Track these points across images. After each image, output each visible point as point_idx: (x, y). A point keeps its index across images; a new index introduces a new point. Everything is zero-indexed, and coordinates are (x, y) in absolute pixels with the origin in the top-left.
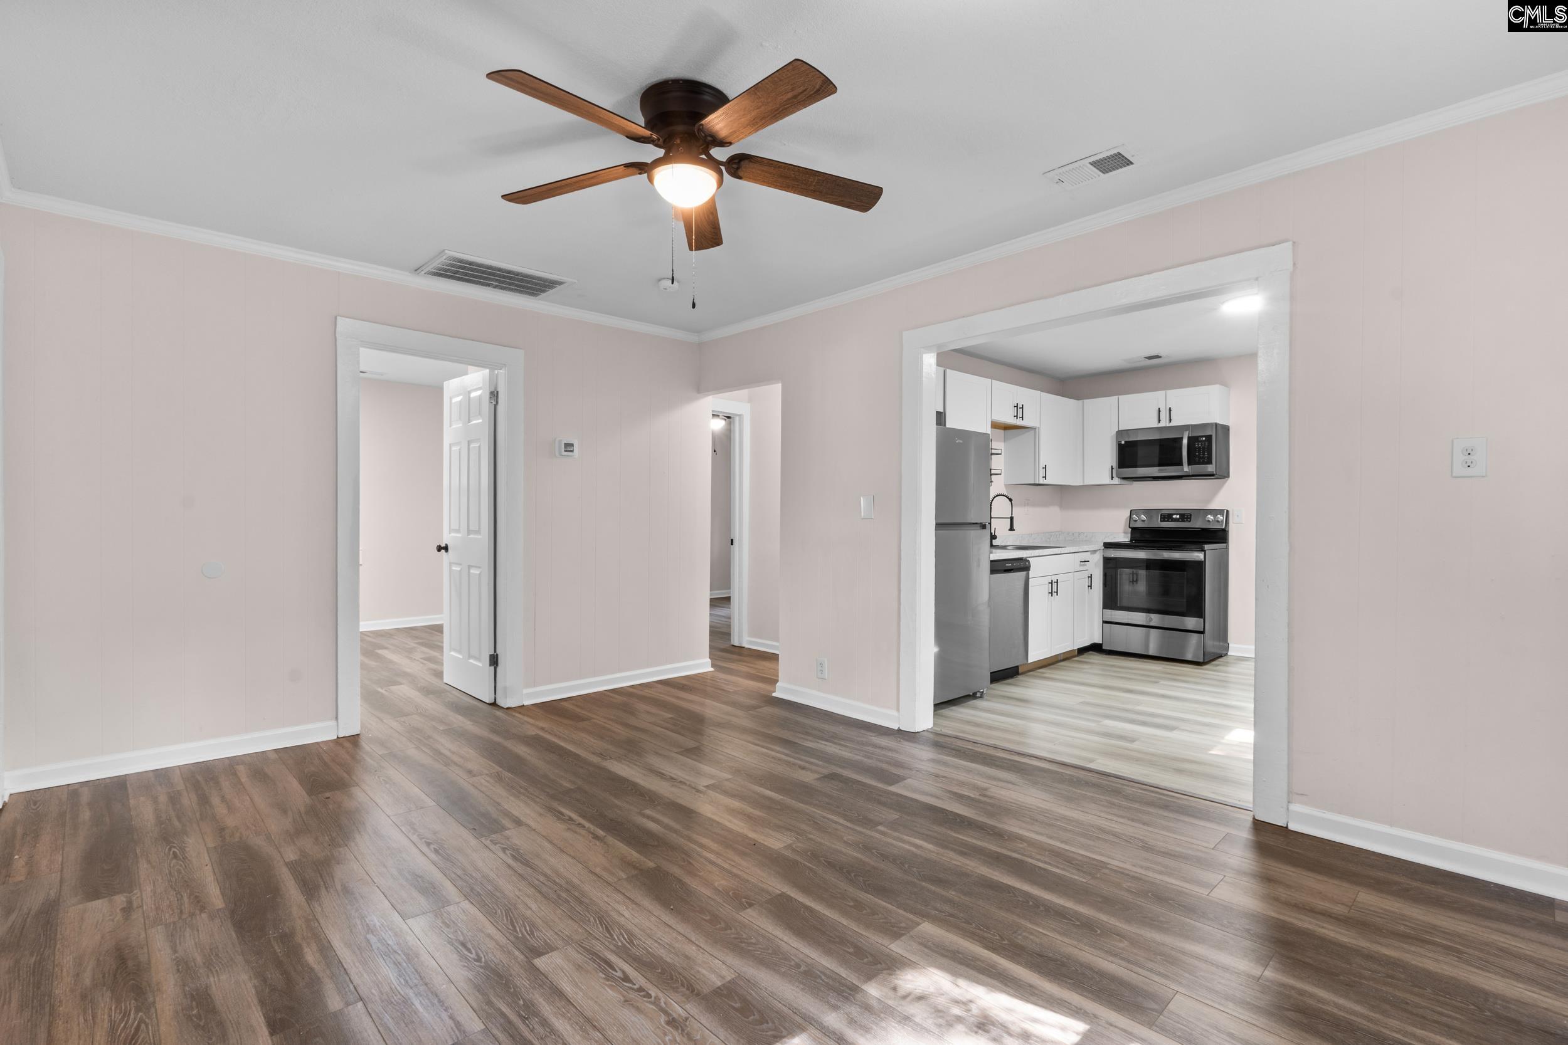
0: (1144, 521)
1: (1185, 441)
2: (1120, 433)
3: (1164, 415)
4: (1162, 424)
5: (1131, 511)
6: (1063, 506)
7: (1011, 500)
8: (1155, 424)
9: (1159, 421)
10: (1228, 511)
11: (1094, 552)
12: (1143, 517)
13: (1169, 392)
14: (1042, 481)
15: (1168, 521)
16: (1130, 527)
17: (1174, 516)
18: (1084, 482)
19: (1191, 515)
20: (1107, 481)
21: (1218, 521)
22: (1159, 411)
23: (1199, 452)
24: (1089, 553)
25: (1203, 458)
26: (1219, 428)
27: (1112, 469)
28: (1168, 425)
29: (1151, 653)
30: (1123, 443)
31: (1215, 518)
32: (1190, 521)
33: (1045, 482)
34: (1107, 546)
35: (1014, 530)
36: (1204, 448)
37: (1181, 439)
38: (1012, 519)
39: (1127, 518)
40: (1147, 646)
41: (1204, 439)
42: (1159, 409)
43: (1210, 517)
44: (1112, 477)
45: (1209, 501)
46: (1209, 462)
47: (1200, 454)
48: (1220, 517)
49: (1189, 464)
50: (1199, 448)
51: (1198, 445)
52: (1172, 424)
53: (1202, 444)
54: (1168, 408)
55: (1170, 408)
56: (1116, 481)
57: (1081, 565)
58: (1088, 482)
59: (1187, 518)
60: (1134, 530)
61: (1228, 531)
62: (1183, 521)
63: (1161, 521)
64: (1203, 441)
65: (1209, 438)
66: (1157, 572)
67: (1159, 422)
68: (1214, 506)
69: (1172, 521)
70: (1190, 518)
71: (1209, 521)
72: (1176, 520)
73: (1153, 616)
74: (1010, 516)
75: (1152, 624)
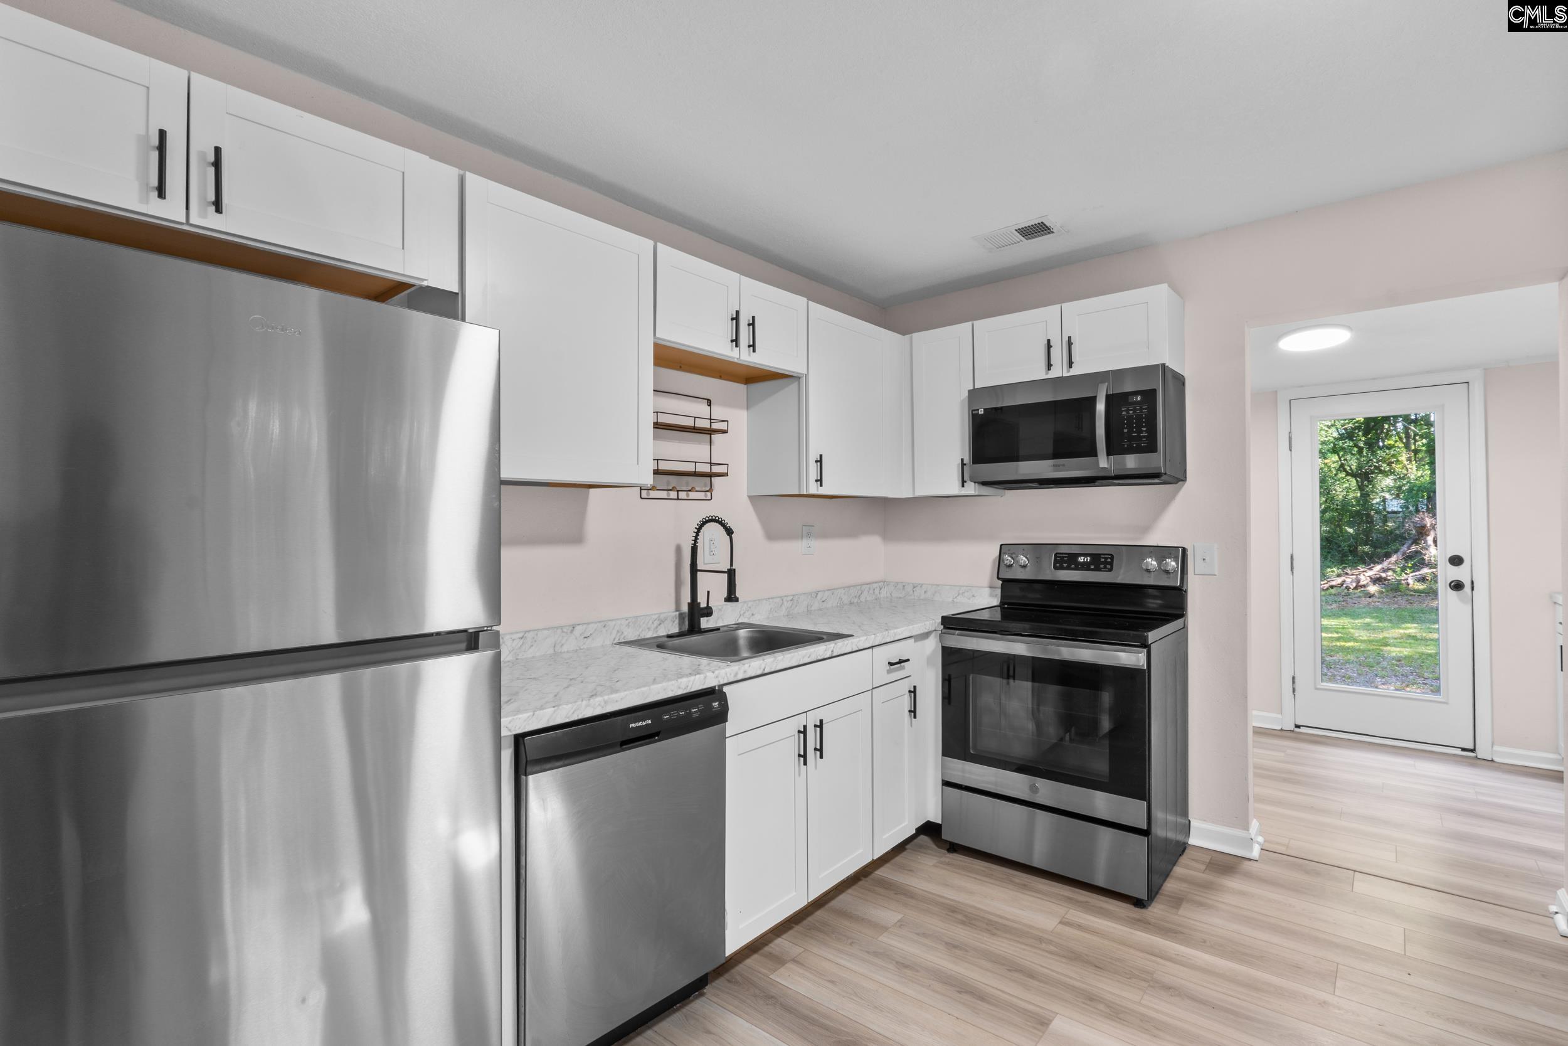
0: (1024, 567)
1: (1101, 407)
2: (974, 394)
3: (1058, 354)
4: (1056, 373)
5: (1001, 545)
6: (887, 535)
7: (729, 532)
8: (1040, 374)
9: (1049, 366)
10: (1184, 550)
11: (925, 636)
12: (1023, 559)
13: (1067, 307)
14: (814, 489)
15: (1069, 568)
16: (998, 578)
17: (1081, 559)
18: (914, 494)
19: (1112, 557)
20: (954, 488)
21: (1167, 572)
22: (1049, 346)
23: (1130, 428)
24: (912, 640)
25: (1139, 438)
26: (1169, 376)
27: (963, 464)
28: (1066, 374)
29: (1037, 862)
30: (981, 412)
31: (1159, 564)
32: (1111, 570)
33: (822, 491)
34: (951, 623)
35: (737, 600)
36: (1139, 418)
37: (1092, 400)
38: (731, 574)
39: (995, 560)
40: (1029, 846)
41: (1139, 398)
42: (1049, 341)
43: (1152, 563)
44: (963, 482)
45: (1146, 529)
46: (1152, 448)
47: (1130, 431)
48: (1172, 564)
49: (1109, 453)
50: (1130, 418)
51: (1127, 411)
52: (1074, 371)
53: (1135, 410)
54: (1065, 339)
55: (1070, 338)
56: (971, 489)
57: (889, 672)
58: (920, 492)
59: (1106, 563)
60: (1007, 583)
61: (1186, 591)
62: (1097, 569)
63: (1056, 568)
64: (1137, 403)
65: (1150, 395)
66: (1052, 691)
67: (1049, 369)
68: (1156, 538)
69: (1076, 569)
70: (1111, 564)
71: (1148, 571)
72: (1085, 567)
73: (1040, 783)
74: (726, 566)
75: (1039, 800)
